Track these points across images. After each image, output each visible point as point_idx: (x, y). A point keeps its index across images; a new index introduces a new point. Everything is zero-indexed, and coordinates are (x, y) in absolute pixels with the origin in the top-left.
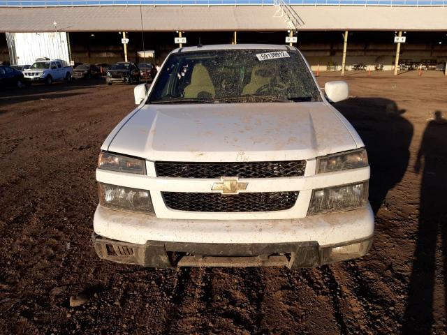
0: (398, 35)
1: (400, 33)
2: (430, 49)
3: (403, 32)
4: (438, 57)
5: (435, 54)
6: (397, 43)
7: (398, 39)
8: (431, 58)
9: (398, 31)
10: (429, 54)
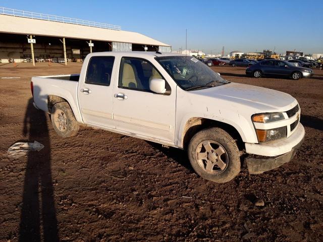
0: (29, 38)
1: (31, 37)
2: (44, 47)
3: (33, 36)
4: (51, 53)
5: (48, 51)
6: (30, 44)
7: (30, 41)
8: (46, 54)
9: (29, 35)
10: (44, 51)
